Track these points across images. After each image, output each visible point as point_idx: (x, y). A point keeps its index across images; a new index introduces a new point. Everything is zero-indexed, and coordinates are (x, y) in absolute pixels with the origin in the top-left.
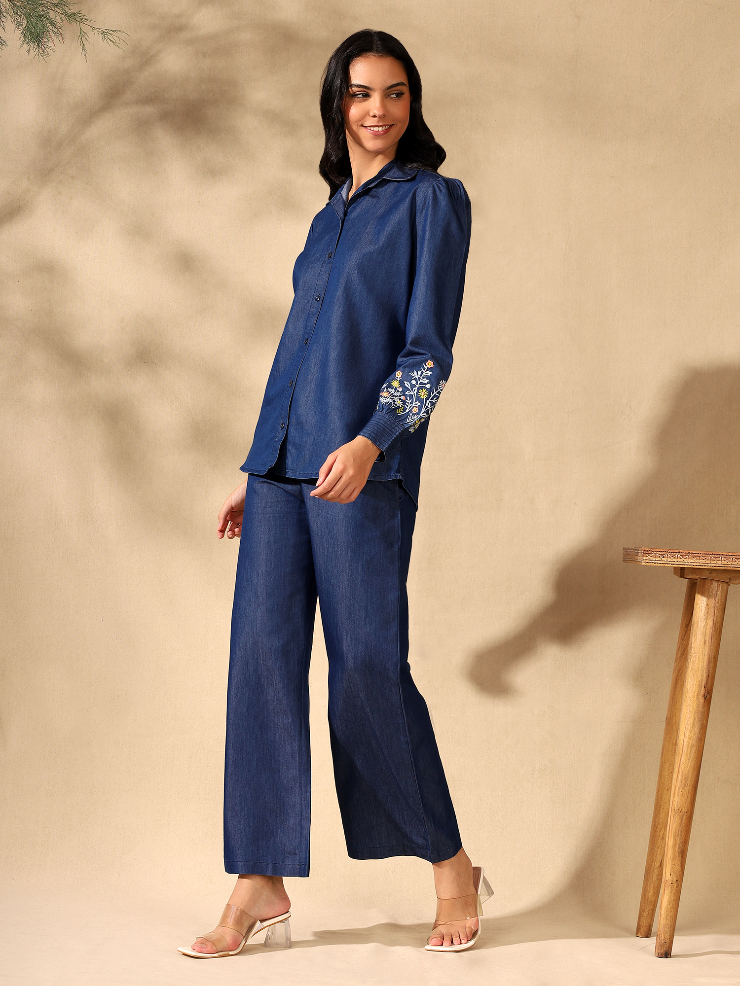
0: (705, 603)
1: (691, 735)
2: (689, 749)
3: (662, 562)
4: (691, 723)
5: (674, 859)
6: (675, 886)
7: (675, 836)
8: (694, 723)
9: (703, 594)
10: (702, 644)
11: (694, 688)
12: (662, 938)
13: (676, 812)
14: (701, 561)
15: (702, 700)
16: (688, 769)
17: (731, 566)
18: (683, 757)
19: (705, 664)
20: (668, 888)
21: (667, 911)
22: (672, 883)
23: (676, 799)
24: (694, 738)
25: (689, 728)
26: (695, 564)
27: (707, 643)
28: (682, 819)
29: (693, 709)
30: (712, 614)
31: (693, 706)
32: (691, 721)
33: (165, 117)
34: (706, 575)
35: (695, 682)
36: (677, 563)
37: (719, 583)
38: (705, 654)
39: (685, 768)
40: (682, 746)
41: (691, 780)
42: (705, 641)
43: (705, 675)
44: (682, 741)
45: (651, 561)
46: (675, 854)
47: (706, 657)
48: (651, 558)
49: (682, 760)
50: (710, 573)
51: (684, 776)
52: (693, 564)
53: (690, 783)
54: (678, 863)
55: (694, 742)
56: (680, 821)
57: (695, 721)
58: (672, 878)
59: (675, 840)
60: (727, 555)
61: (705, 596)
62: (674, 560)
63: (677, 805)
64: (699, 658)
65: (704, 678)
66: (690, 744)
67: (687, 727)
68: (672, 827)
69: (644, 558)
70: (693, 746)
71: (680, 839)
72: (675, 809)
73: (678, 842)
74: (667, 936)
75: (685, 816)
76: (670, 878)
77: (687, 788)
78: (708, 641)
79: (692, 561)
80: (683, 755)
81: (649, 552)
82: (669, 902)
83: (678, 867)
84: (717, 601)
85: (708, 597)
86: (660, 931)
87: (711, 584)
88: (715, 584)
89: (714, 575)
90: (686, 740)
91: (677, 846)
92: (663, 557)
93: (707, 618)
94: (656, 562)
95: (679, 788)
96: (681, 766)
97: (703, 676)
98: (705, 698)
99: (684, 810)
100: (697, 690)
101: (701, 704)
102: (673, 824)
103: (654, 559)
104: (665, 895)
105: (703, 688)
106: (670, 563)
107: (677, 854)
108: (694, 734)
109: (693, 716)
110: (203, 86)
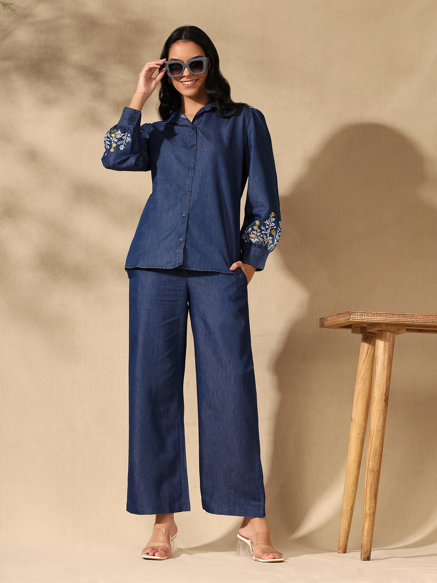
0: (383, 345)
1: (378, 424)
2: (378, 432)
3: (361, 319)
4: (378, 417)
5: (371, 500)
6: (372, 516)
7: (371, 486)
8: (379, 417)
9: (382, 340)
10: (383, 369)
11: (379, 396)
12: (366, 549)
13: (371, 471)
14: (384, 318)
15: (384, 403)
16: (377, 445)
17: (401, 321)
18: (374, 438)
19: (385, 381)
20: (368, 517)
21: (368, 532)
22: (370, 515)
23: (371, 463)
24: (380, 426)
25: (377, 420)
26: (380, 320)
27: (385, 369)
28: (375, 475)
29: (379, 408)
30: (388, 351)
31: (378, 407)
32: (378, 415)
33: (18, 68)
34: (384, 328)
35: (379, 392)
36: (370, 319)
37: (391, 333)
38: (384, 375)
39: (375, 444)
40: (373, 431)
41: (379, 451)
42: (384, 367)
43: (385, 388)
44: (372, 428)
45: (355, 319)
46: (371, 497)
47: (385, 377)
48: (355, 317)
49: (373, 440)
50: (386, 326)
51: (375, 449)
52: (379, 320)
53: (378, 453)
54: (373, 502)
55: (380, 428)
56: (374, 476)
57: (381, 416)
58: (370, 511)
59: (371, 488)
60: (399, 314)
61: (383, 341)
62: (369, 317)
63: (371, 467)
64: (381, 378)
65: (385, 390)
66: (378, 430)
67: (375, 420)
68: (369, 480)
69: (351, 317)
70: (379, 430)
71: (374, 487)
72: (370, 469)
73: (373, 489)
74: (368, 547)
75: (376, 473)
76: (369, 512)
77: (377, 456)
78: (386, 367)
79: (379, 318)
80: (374, 437)
81: (354, 313)
82: (369, 526)
83: (373, 505)
84: (390, 343)
85: (385, 341)
86: (364, 544)
87: (386, 333)
88: (388, 333)
89: (389, 327)
90: (375, 427)
91: (373, 492)
92: (362, 316)
93: (385, 354)
94: (358, 319)
95: (372, 457)
96: (373, 443)
97: (384, 388)
98: (385, 402)
99: (376, 470)
100: (381, 397)
101: (383, 405)
102: (369, 478)
103: (357, 317)
104: (366, 522)
105: (384, 396)
106: (366, 319)
107: (372, 496)
108: (380, 424)
109: (379, 413)
110: (41, 50)
